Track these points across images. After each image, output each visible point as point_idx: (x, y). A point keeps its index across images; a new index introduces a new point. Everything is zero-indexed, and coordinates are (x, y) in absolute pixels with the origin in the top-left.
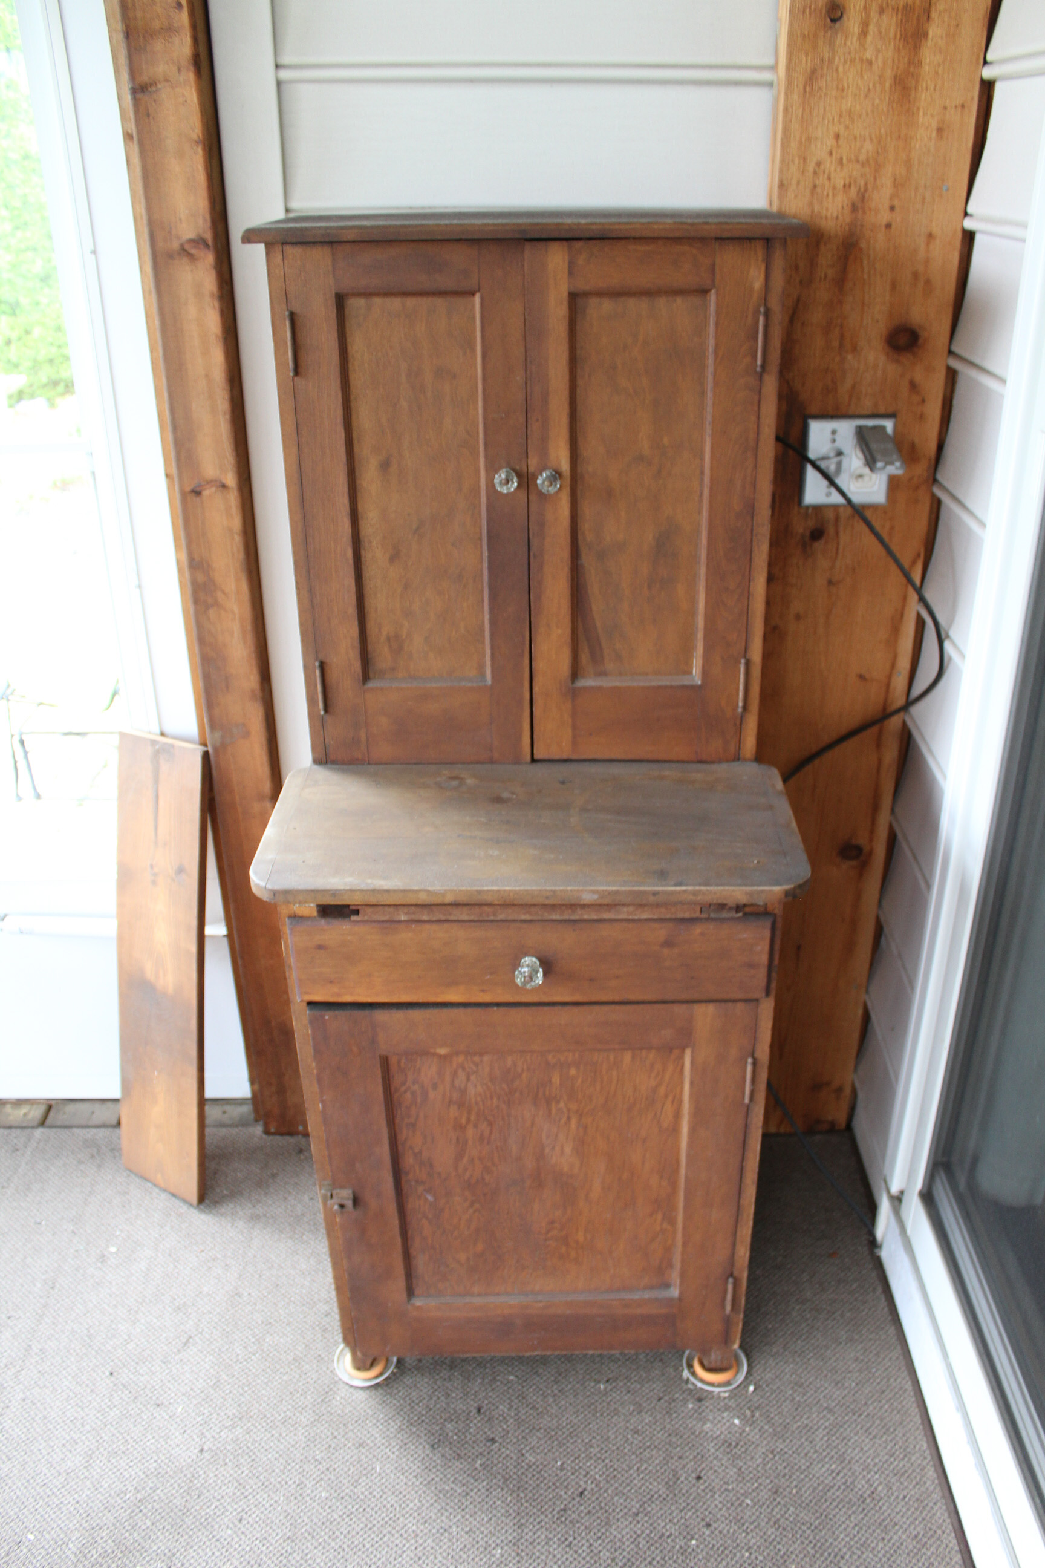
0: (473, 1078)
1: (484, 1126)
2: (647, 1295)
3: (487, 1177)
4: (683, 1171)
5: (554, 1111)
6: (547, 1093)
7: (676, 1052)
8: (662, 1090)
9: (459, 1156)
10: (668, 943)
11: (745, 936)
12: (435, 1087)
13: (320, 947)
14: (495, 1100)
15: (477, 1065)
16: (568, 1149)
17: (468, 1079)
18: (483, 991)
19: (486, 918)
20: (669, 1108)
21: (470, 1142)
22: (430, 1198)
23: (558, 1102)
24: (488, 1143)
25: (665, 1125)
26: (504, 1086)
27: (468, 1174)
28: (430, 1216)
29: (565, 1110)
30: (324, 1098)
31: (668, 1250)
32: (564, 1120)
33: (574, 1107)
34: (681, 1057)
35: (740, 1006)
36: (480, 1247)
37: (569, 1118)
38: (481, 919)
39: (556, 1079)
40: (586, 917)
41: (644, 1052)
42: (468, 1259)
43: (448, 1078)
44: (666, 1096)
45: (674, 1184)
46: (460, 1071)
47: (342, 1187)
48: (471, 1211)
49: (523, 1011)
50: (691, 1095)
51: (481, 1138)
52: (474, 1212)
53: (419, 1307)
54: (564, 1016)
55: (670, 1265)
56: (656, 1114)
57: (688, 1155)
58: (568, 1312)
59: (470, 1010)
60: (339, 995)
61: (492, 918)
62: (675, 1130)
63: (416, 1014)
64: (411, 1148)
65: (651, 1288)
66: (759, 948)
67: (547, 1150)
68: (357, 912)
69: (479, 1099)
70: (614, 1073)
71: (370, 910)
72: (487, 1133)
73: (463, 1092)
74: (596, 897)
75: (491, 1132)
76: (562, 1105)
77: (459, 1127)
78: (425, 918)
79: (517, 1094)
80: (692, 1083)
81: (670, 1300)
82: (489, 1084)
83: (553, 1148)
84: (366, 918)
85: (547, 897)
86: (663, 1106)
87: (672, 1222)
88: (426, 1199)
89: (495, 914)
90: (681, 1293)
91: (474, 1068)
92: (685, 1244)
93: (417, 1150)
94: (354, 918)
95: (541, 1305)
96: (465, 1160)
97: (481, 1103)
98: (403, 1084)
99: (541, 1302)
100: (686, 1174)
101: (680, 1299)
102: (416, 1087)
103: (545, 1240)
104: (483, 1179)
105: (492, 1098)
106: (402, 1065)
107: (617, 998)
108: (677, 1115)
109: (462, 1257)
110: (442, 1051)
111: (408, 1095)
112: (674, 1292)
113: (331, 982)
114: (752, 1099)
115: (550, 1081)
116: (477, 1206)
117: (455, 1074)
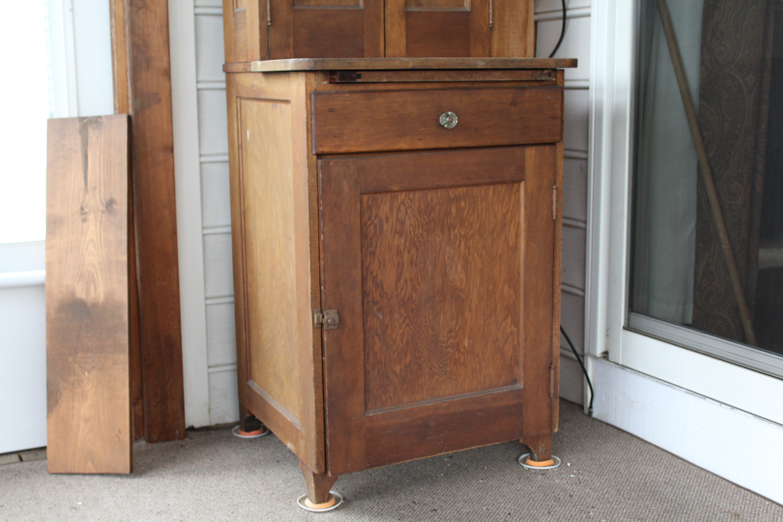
0: (409, 211)
1: (413, 251)
2: (506, 389)
3: (414, 295)
4: (522, 279)
5: (452, 236)
6: (449, 222)
7: (516, 186)
8: (509, 216)
9: (398, 279)
10: (514, 103)
11: (550, 98)
12: (387, 219)
13: (331, 110)
14: (420, 229)
15: (411, 201)
16: (459, 268)
17: (406, 213)
18: (419, 140)
19: (428, 81)
20: (513, 230)
21: (405, 265)
22: (381, 317)
23: (454, 229)
24: (416, 266)
25: (511, 244)
26: (426, 217)
27: (403, 293)
28: (380, 332)
29: (458, 235)
30: (325, 229)
31: (515, 349)
32: (458, 243)
33: (463, 233)
34: (518, 190)
35: (547, 149)
36: (408, 358)
37: (460, 242)
38: (425, 81)
39: (454, 210)
40: (478, 79)
41: (499, 186)
42: (401, 370)
43: (395, 212)
44: (511, 221)
45: (516, 291)
46: (402, 205)
47: (331, 308)
48: (404, 325)
49: (439, 154)
50: (526, 215)
51: (412, 262)
52: (406, 326)
53: (371, 417)
54: (459, 158)
55: (517, 363)
56: (506, 235)
57: (525, 264)
58: (462, 410)
59: (412, 155)
60: (339, 146)
61: (431, 80)
62: (516, 248)
63: (382, 160)
64: (371, 272)
65: (506, 384)
66: (556, 106)
67: (448, 268)
68: (359, 76)
69: (411, 229)
70: (484, 203)
71: (367, 74)
72: (415, 256)
73: (403, 223)
74: (484, 63)
75: (417, 257)
76: (456, 231)
77: (399, 253)
78: (396, 80)
79: (432, 224)
80: (526, 207)
81: (520, 390)
82: (418, 216)
83: (451, 267)
84: (365, 81)
85: (460, 64)
86: (510, 228)
87: (517, 325)
88: (378, 317)
89: (432, 78)
90: (524, 385)
91: (410, 204)
92: (525, 340)
93: (374, 274)
94: (358, 80)
95: (446, 404)
96: (402, 280)
97: (412, 232)
98: (370, 219)
99: (445, 402)
100: (525, 281)
101: (524, 389)
102: (376, 221)
103: (447, 348)
104: (412, 296)
105: (419, 229)
106: (370, 203)
107: (488, 142)
108: (517, 236)
109: (397, 369)
110: (395, 188)
111: (372, 228)
112: (520, 385)
113: (335, 137)
114: (556, 216)
115: (450, 212)
116: (407, 321)
117: (399, 210)
